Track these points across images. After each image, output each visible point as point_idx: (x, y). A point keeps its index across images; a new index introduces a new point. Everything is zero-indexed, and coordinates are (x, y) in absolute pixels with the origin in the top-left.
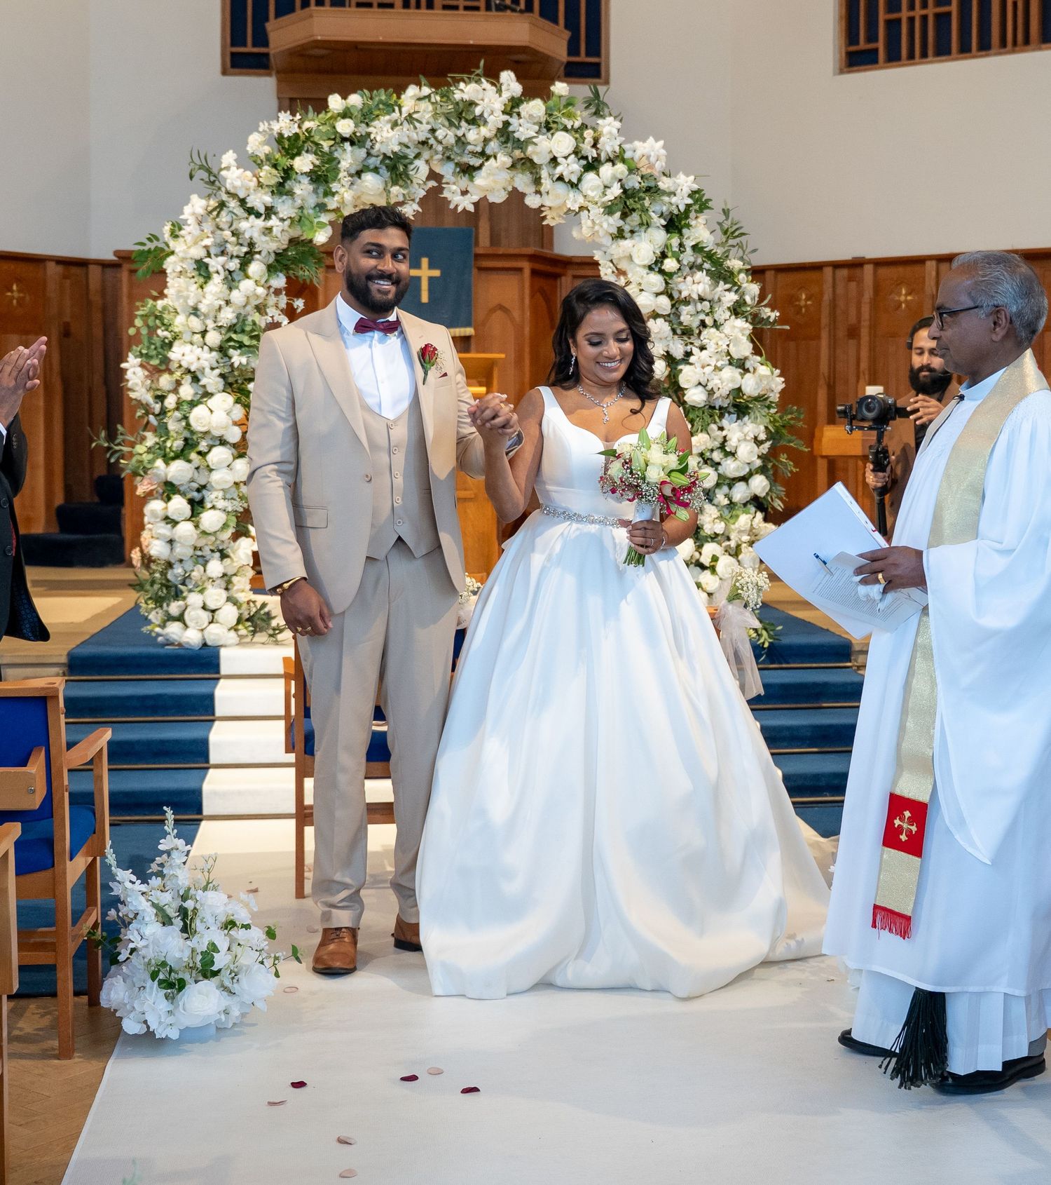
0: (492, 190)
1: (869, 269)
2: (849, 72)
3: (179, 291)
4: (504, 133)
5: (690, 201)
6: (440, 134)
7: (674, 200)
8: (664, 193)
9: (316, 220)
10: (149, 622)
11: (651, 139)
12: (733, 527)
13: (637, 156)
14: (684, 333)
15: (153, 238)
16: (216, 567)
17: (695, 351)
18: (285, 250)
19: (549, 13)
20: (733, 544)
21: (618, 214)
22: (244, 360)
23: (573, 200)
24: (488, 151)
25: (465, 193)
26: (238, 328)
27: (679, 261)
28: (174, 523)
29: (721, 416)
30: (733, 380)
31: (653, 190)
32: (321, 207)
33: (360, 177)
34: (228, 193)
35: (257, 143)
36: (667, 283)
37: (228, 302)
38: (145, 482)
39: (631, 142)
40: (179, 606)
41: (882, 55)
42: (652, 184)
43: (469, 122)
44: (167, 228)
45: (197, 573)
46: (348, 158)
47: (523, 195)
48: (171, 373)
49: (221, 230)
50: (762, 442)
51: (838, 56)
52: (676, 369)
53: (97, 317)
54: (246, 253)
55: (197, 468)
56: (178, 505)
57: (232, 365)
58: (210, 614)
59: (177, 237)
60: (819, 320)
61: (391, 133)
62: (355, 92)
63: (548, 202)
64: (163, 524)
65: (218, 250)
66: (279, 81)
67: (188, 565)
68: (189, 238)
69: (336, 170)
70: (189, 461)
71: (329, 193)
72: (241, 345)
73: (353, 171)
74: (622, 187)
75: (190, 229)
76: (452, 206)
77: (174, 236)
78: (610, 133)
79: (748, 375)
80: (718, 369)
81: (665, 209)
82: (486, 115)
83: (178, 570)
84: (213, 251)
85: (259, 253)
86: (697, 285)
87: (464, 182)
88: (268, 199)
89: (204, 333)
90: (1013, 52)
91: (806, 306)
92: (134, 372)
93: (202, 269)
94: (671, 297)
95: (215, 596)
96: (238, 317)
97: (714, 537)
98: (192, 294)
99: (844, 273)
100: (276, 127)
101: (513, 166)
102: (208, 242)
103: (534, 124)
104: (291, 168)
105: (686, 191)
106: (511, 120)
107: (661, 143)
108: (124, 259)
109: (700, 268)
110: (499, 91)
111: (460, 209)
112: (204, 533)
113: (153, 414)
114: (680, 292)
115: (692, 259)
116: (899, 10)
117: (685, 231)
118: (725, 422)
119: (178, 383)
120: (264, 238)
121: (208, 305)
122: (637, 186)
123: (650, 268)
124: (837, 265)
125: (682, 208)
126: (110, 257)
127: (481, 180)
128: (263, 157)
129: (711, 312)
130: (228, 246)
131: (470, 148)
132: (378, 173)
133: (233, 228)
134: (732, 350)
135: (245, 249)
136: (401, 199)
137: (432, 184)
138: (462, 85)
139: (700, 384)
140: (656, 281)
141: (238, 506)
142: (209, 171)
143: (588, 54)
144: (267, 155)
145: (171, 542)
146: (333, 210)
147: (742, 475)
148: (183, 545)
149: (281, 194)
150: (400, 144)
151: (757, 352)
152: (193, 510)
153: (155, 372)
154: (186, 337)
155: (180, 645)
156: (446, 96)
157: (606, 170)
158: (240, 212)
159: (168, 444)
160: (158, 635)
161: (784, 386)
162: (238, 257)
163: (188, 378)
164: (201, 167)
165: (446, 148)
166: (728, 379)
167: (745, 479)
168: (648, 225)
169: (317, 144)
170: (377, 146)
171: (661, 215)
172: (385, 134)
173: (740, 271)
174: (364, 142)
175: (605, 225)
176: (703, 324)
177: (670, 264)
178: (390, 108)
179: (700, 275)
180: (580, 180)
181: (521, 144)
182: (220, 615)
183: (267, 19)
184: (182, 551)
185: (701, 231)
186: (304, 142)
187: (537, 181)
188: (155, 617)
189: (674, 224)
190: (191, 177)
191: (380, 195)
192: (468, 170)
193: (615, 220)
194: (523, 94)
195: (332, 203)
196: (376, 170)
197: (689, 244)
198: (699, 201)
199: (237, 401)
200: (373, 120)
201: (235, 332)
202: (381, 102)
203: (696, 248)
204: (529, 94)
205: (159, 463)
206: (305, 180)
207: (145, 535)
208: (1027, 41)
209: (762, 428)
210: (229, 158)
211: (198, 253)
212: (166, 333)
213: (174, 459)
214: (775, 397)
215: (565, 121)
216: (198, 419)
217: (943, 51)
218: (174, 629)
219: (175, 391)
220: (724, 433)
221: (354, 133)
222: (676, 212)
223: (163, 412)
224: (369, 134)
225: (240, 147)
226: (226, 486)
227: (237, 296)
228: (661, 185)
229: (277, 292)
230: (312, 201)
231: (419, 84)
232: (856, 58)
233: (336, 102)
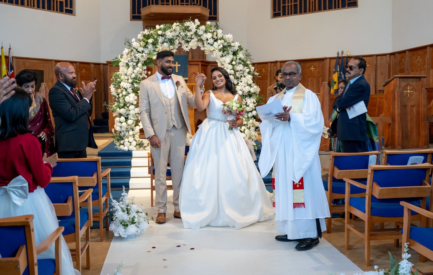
0: (193, 46)
1: (279, 63)
2: (274, 18)
3: (122, 70)
4: (196, 33)
5: (238, 48)
6: (181, 34)
7: (235, 48)
8: (232, 46)
9: (153, 54)
10: (116, 145)
11: (229, 34)
12: (249, 123)
13: (226, 38)
14: (237, 78)
15: (116, 58)
16: (131, 133)
17: (240, 82)
18: (146, 61)
19: (205, 5)
20: (249, 126)
21: (222, 51)
22: (137, 86)
23: (212, 48)
24: (192, 37)
25: (187, 47)
26: (136, 78)
27: (236, 62)
28: (122, 123)
29: (246, 97)
30: (248, 89)
31: (230, 46)
32: (154, 51)
33: (163, 44)
34: (133, 48)
35: (140, 36)
36: (233, 67)
37: (133, 73)
38: (115, 113)
39: (225, 35)
40: (123, 142)
41: (281, 14)
42: (230, 44)
43: (188, 31)
44: (120, 56)
45: (127, 134)
46: (160, 39)
47: (200, 47)
48: (121, 89)
49: (132, 56)
50: (255, 103)
51: (271, 14)
52: (235, 86)
53: (102, 76)
54: (138, 61)
55: (127, 110)
56: (123, 119)
57: (134, 87)
58: (130, 143)
59: (122, 58)
60: (267, 75)
61: (170, 34)
62: (162, 24)
63: (206, 49)
64: (119, 123)
65: (131, 61)
66: (143, 22)
67: (125, 132)
68: (125, 58)
69: (158, 42)
70: (125, 109)
71: (156, 47)
72: (136, 82)
73: (162, 42)
74: (223, 45)
75: (125, 56)
76: (184, 50)
77: (121, 58)
78: (220, 33)
79: (252, 88)
80: (245, 86)
81: (232, 50)
82: (192, 29)
83: (123, 133)
84: (130, 61)
85: (140, 61)
86: (240, 67)
87: (187, 44)
88: (142, 49)
89: (128, 80)
90: (312, 13)
91: (264, 72)
92: (112, 88)
93: (128, 65)
94: (234, 70)
95: (131, 139)
96: (136, 76)
97: (244, 125)
98: (125, 71)
99: (273, 64)
100: (144, 33)
101: (198, 41)
102: (129, 59)
103: (203, 31)
104: (148, 42)
105: (237, 46)
106: (197, 30)
107: (232, 35)
108: (109, 63)
109: (241, 63)
110: (195, 24)
111: (186, 51)
112: (128, 125)
113: (117, 98)
114: (236, 69)
115: (239, 62)
116: (285, 3)
117: (237, 55)
118: (246, 99)
119: (122, 91)
120: (142, 58)
121: (129, 73)
122: (226, 45)
123: (229, 64)
124: (271, 63)
125: (236, 50)
126: (105, 62)
127: (191, 44)
128: (141, 39)
129: (243, 74)
130: (133, 60)
131: (188, 37)
132: (167, 43)
133: (134, 56)
134: (248, 82)
135: (137, 60)
136: (172, 49)
137: (180, 45)
138: (186, 23)
139: (241, 90)
140: (231, 67)
141: (136, 119)
142: (129, 43)
143: (214, 15)
144: (142, 39)
145: (121, 127)
146: (157, 51)
147: (250, 111)
148: (124, 128)
149: (145, 48)
150: (172, 36)
151: (254, 82)
152: (126, 120)
153: (117, 89)
154: (124, 80)
155: (123, 150)
156: (183, 25)
157: (219, 41)
158: (136, 52)
159: (120, 105)
160: (118, 148)
161: (260, 90)
162: (135, 62)
163: (125, 90)
164: (127, 42)
165: (183, 37)
166: (247, 89)
167: (251, 112)
168: (229, 54)
169: (153, 36)
170: (167, 37)
171: (232, 52)
172: (169, 34)
173: (250, 64)
174: (164, 36)
175: (219, 54)
176: (241, 76)
177: (234, 63)
178: (170, 28)
179: (241, 65)
180: (213, 44)
181: (200, 36)
182: (132, 144)
183: (140, 8)
184: (123, 129)
185: (241, 55)
186: (150, 36)
187: (203, 44)
188: (118, 144)
189: (235, 53)
190: (125, 44)
191: (168, 48)
192: (188, 42)
193: (221, 53)
194: (200, 24)
195: (157, 50)
196: (167, 42)
197: (238, 58)
198: (241, 48)
199: (136, 95)
200: (166, 31)
201: (135, 79)
202: (168, 26)
203: (240, 59)
204: (202, 24)
205: (118, 109)
206: (151, 45)
207: (115, 126)
208: (315, 10)
209: (255, 100)
210: (133, 40)
211: (127, 61)
212: (119, 80)
213: (121, 108)
214: (258, 93)
215: (210, 30)
216: (127, 99)
217: (296, 13)
218: (122, 147)
219: (122, 93)
220: (246, 101)
221: (162, 34)
222: (235, 51)
223: (119, 98)
224: (165, 34)
225: (136, 37)
226: (133, 114)
227: (135, 71)
228: (232, 45)
229: (144, 70)
230: (152, 49)
231: (176, 22)
232: (276, 15)
233: (158, 27)
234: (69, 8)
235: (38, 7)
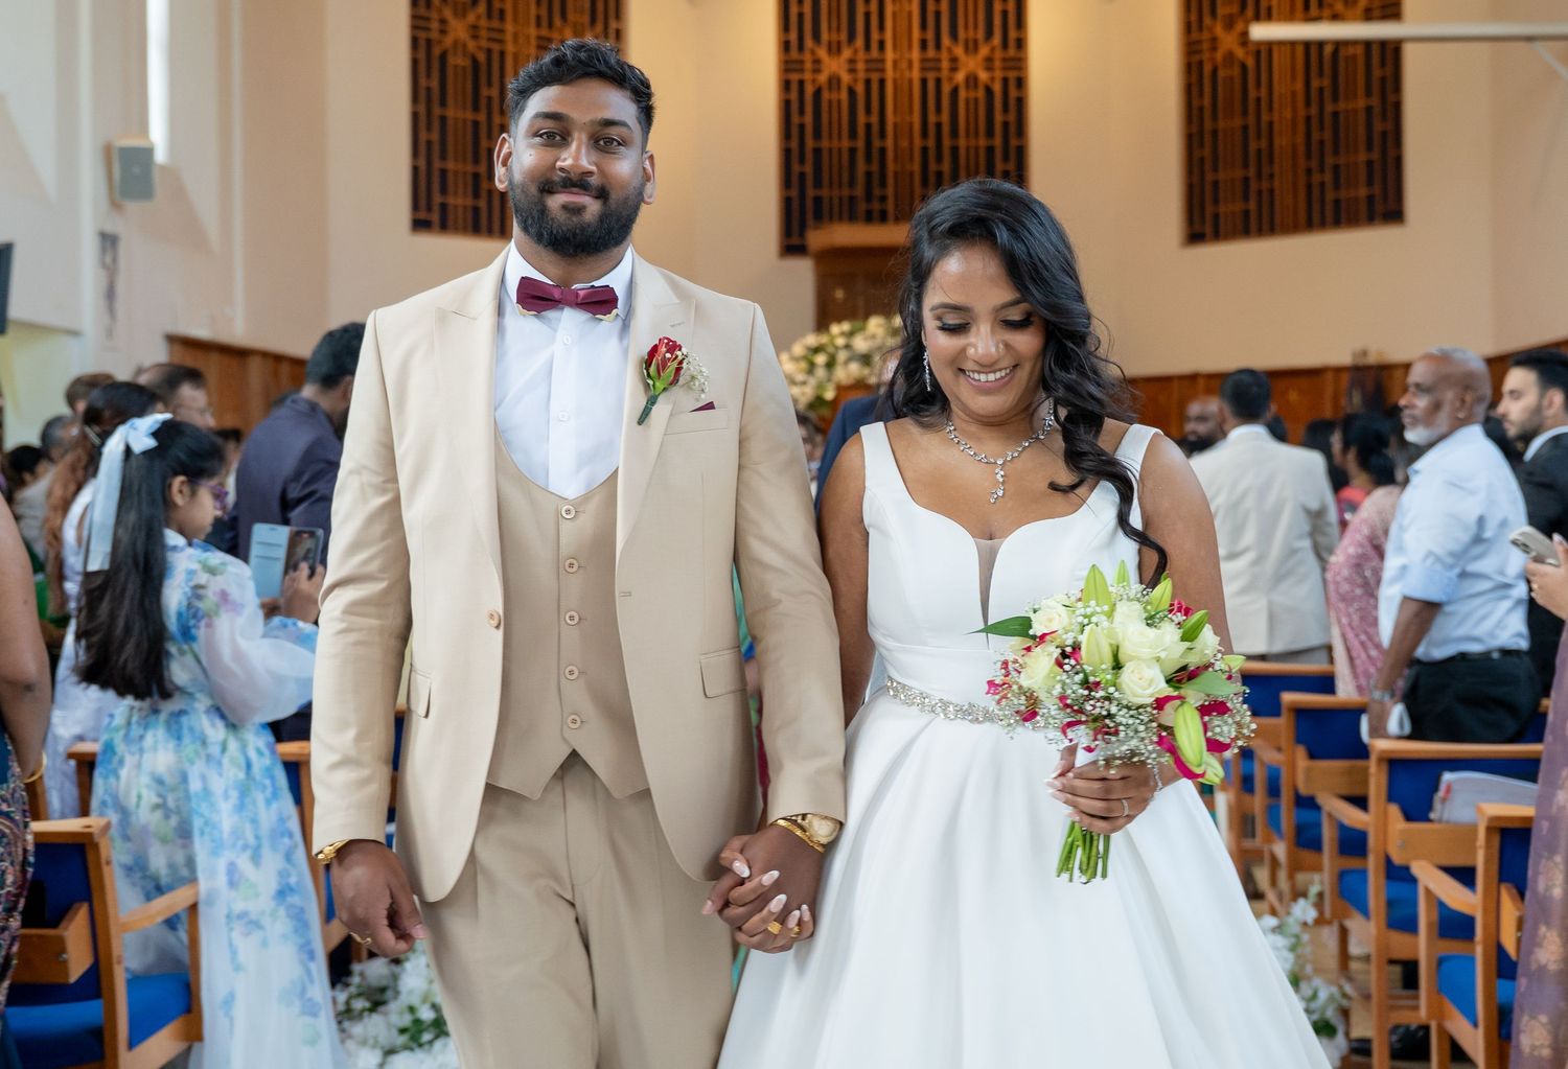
2: (1190, 246)
41: (1208, 235)
51: (1182, 235)
66: (815, 263)
90: (1287, 235)
183: (806, 226)
208: (1295, 229)
217: (1246, 234)
232: (1195, 236)
233: (835, 329)
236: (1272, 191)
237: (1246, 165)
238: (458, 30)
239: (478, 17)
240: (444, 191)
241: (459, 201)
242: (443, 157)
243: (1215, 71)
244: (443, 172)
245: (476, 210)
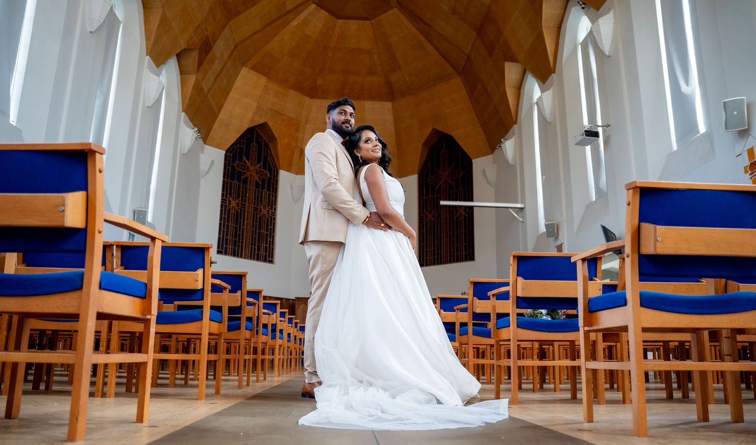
41: (425, 264)
108: (298, 299)
126: (294, 298)
217: (434, 264)
234: (270, 259)
235: (251, 258)
236: (441, 253)
237: (434, 247)
238: (233, 203)
239: (239, 201)
240: (226, 244)
241: (230, 247)
242: (227, 235)
243: (426, 224)
244: (227, 239)
245: (235, 250)
